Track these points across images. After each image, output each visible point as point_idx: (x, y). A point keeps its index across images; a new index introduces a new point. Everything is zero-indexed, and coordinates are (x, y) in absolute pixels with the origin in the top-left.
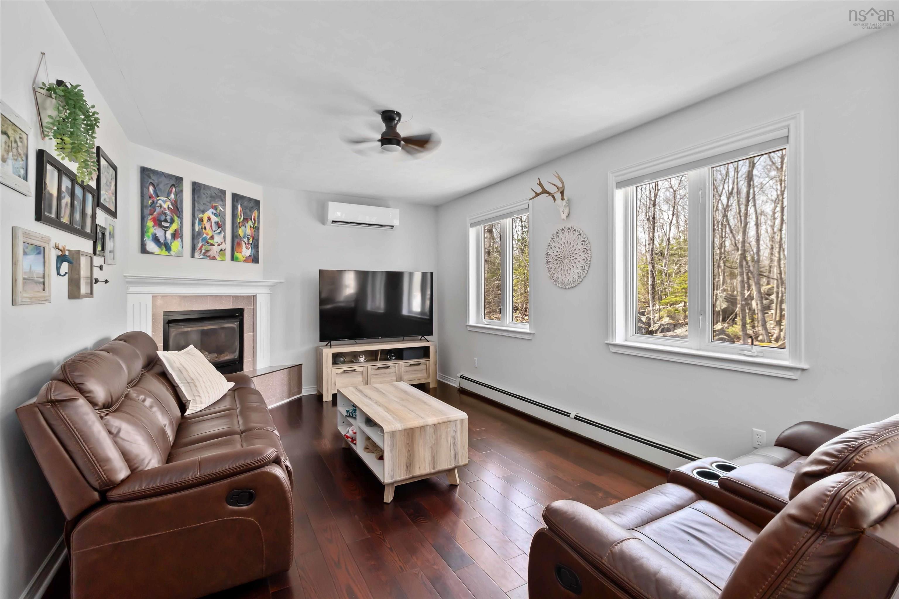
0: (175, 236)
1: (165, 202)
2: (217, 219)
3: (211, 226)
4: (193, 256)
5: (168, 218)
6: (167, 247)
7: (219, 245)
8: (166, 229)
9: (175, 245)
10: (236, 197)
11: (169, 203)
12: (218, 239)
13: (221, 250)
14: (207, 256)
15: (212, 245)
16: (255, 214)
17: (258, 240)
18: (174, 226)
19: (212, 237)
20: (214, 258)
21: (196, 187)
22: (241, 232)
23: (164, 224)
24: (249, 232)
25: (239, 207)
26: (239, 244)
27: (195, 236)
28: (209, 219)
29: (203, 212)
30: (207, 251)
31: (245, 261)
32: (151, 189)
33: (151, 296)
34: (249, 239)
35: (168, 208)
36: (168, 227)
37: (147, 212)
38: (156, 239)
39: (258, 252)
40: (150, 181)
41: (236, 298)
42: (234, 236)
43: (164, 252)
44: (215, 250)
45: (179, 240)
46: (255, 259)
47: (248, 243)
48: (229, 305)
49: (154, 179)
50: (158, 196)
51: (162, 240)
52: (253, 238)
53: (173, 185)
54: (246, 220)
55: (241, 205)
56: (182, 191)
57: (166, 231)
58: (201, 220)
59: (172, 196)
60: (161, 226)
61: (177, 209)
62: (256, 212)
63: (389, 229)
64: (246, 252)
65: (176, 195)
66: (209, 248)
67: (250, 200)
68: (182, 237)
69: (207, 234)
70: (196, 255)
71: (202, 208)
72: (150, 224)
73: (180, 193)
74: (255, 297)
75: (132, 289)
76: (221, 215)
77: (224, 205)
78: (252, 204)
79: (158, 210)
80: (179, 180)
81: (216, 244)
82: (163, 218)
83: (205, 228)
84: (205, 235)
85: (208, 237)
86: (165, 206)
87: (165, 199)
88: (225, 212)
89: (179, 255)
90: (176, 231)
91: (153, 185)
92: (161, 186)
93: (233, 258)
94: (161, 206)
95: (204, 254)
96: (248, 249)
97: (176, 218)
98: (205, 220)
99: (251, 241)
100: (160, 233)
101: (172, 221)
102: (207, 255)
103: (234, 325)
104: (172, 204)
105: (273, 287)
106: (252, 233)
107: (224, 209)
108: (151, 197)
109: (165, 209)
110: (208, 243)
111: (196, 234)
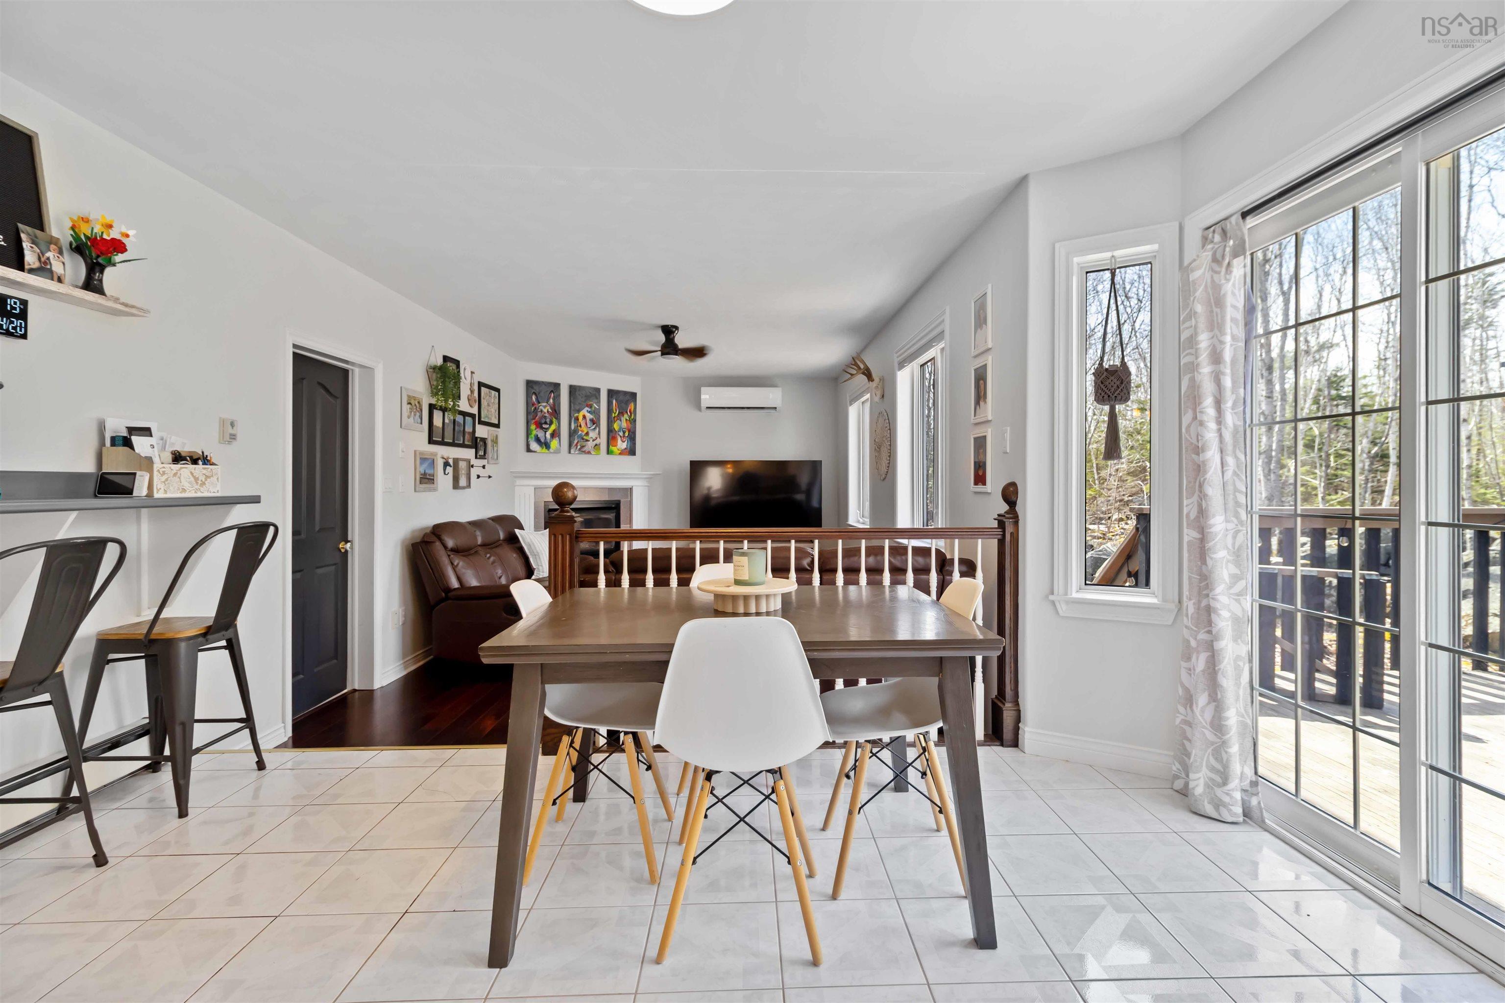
0: (553, 435)
1: (545, 407)
2: (592, 417)
3: (586, 424)
4: (570, 452)
5: (548, 420)
6: (547, 445)
7: (593, 441)
8: (546, 430)
9: (554, 444)
10: (611, 393)
11: (548, 407)
12: (593, 435)
13: (596, 445)
14: (584, 452)
15: (587, 441)
16: (632, 406)
17: (634, 433)
18: (553, 427)
19: (587, 434)
20: (589, 453)
21: (573, 389)
22: (616, 426)
23: (544, 426)
24: (624, 425)
25: (614, 401)
26: (614, 438)
27: (572, 434)
28: (584, 417)
29: (579, 411)
30: (582, 447)
31: (620, 454)
32: (534, 398)
33: (533, 488)
34: (624, 432)
35: (548, 411)
36: (547, 429)
37: (530, 417)
38: (538, 440)
39: (635, 444)
40: (533, 391)
41: (611, 490)
42: (610, 430)
43: (545, 450)
44: (590, 445)
45: (557, 438)
46: (632, 452)
47: (624, 436)
48: (606, 498)
49: (536, 388)
50: (539, 403)
51: (543, 440)
52: (629, 431)
53: (552, 391)
54: (621, 414)
55: (616, 400)
56: (559, 395)
57: (545, 432)
58: (577, 419)
59: (551, 401)
60: (542, 428)
61: (556, 412)
62: (632, 405)
63: (773, 411)
64: (622, 445)
65: (554, 399)
66: (584, 444)
67: (625, 393)
68: (559, 436)
69: (582, 431)
70: (572, 451)
71: (577, 408)
72: (533, 427)
73: (557, 397)
74: (631, 489)
75: (519, 482)
76: (596, 413)
77: (599, 403)
78: (628, 397)
79: (539, 414)
80: (557, 386)
81: (591, 441)
82: (543, 421)
83: (580, 426)
84: (580, 432)
85: (584, 434)
86: (545, 410)
87: (545, 404)
88: (599, 409)
89: (557, 451)
90: (554, 431)
91: (534, 393)
92: (542, 394)
93: (609, 452)
94: (542, 411)
95: (580, 449)
96: (624, 442)
97: (554, 420)
98: (581, 418)
99: (627, 434)
100: (541, 434)
101: (551, 423)
102: (582, 450)
103: (611, 516)
104: (551, 408)
105: (650, 479)
106: (628, 426)
107: (599, 406)
108: (533, 405)
109: (545, 413)
110: (583, 439)
111: (572, 432)
